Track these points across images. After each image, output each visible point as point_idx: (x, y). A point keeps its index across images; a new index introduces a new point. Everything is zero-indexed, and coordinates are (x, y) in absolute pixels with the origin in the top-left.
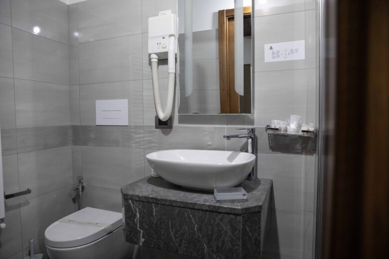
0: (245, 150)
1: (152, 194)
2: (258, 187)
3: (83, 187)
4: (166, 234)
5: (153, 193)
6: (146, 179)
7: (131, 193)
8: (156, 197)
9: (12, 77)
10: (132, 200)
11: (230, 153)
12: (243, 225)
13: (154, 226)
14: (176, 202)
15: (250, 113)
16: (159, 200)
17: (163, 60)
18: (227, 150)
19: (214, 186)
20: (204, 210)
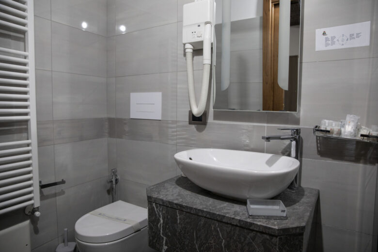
0: (288, 153)
1: (177, 199)
2: (302, 198)
3: (116, 180)
4: (190, 245)
5: (179, 197)
6: (176, 179)
7: (155, 195)
8: (181, 203)
9: (51, 70)
10: (156, 204)
11: (270, 155)
12: (280, 249)
13: (177, 234)
14: (202, 211)
15: (295, 110)
16: (184, 208)
17: (198, 51)
18: (267, 153)
19: (248, 196)
20: (233, 225)
